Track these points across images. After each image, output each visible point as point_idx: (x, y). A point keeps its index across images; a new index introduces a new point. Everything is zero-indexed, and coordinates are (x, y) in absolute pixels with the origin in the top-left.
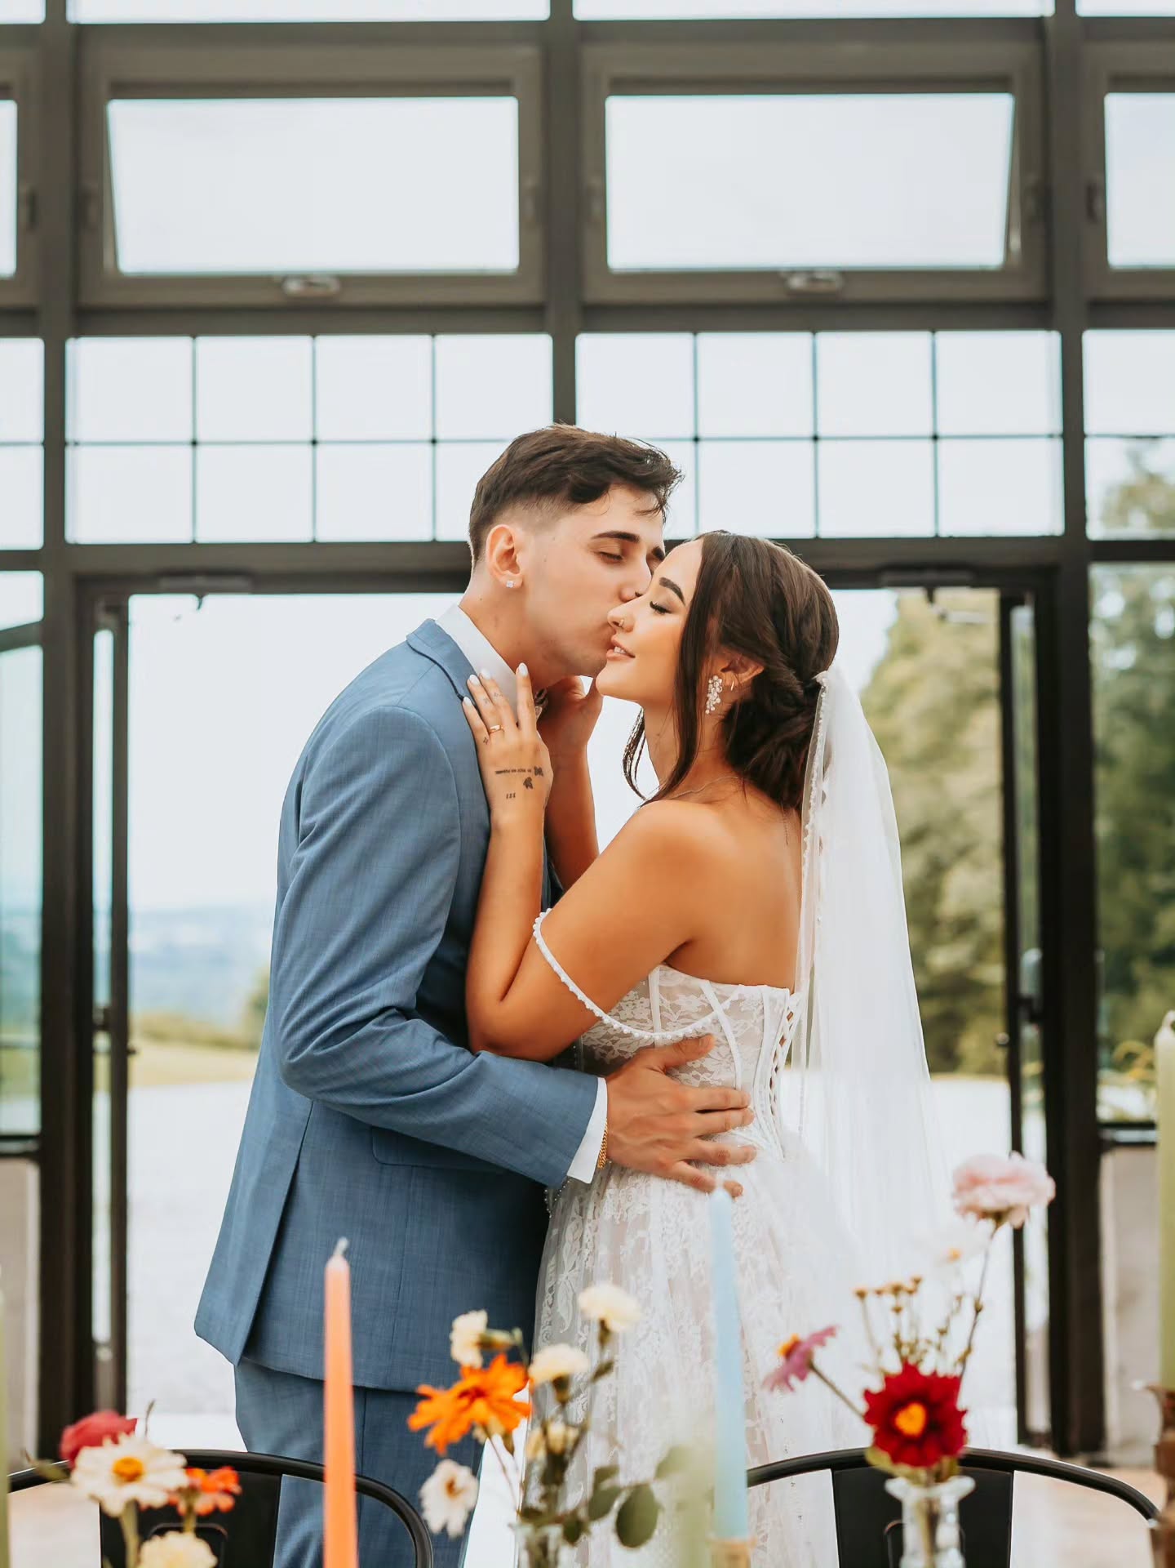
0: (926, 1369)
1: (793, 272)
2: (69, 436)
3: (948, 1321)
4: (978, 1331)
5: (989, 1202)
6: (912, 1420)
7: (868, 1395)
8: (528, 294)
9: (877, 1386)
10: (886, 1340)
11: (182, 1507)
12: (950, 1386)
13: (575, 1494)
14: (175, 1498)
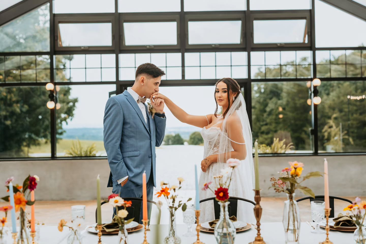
0: (223, 187)
1: (213, 44)
2: (119, 67)
3: (226, 181)
4: (231, 183)
5: (232, 165)
6: (221, 194)
7: (215, 191)
8: (178, 48)
9: (217, 190)
10: (218, 184)
11: (124, 206)
12: (227, 190)
13: (176, 205)
14: (123, 205)
